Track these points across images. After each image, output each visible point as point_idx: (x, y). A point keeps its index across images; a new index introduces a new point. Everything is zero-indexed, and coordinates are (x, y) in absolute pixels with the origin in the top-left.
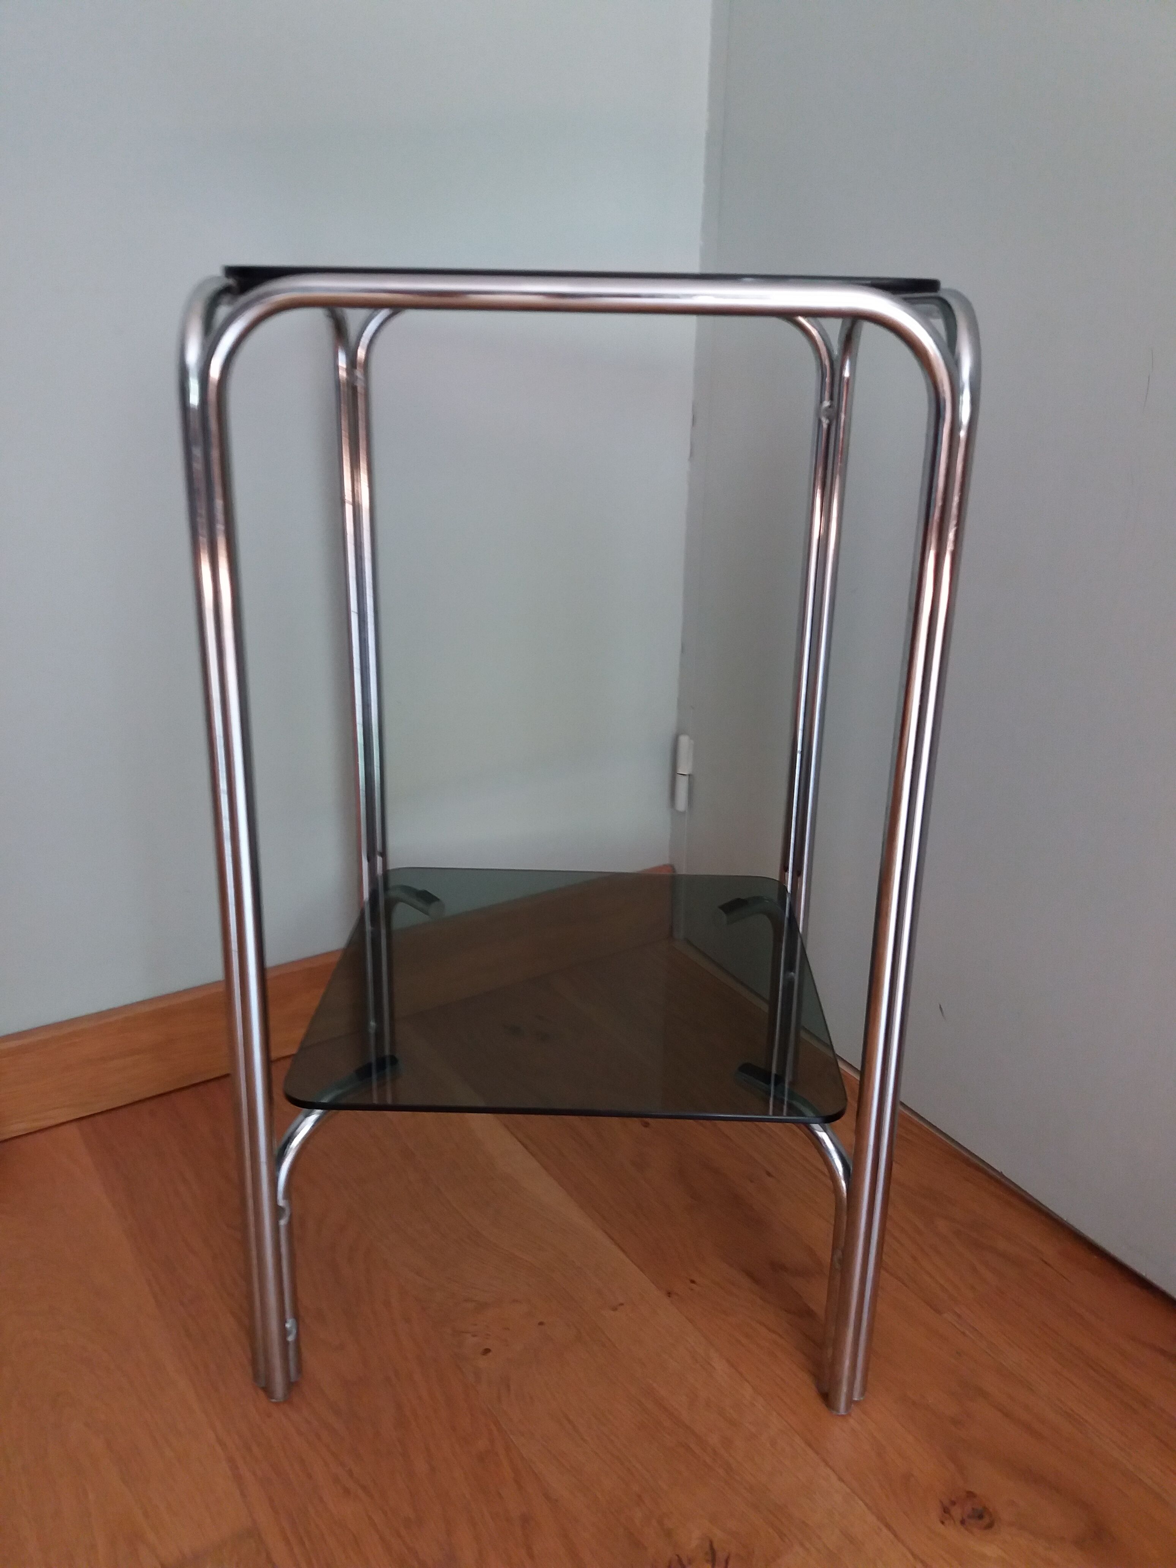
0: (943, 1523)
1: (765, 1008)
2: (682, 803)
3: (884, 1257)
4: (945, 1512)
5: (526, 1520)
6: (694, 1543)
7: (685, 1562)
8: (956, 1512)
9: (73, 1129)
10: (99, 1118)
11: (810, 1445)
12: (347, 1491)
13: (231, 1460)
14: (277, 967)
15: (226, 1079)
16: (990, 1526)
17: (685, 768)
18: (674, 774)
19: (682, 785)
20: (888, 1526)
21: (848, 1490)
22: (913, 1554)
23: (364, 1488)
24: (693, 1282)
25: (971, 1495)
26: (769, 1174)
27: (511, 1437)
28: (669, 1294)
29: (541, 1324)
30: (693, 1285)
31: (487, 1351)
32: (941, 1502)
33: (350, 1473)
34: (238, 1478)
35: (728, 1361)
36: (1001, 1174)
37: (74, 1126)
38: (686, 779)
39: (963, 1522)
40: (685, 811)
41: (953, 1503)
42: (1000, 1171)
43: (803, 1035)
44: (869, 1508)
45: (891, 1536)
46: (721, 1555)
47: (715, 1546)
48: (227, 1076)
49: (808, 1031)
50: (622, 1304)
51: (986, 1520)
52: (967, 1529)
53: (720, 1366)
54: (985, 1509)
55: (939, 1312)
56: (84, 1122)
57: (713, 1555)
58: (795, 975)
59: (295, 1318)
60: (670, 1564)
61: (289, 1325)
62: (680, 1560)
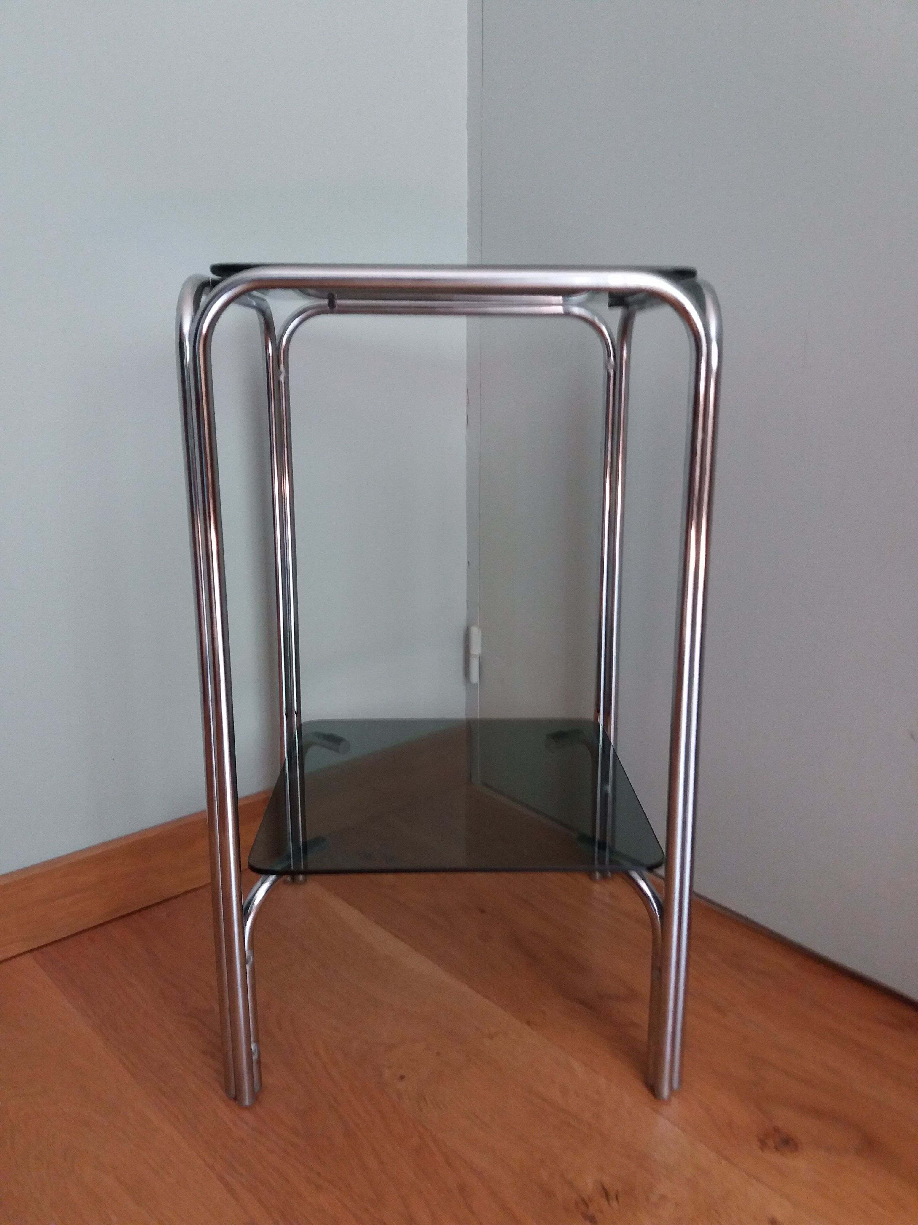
0: (761, 1150)
2: (474, 678)
4: (762, 1142)
5: (462, 1188)
6: (590, 1187)
7: (587, 1201)
8: (771, 1143)
9: (28, 958)
10: (49, 947)
12: (319, 1187)
13: (221, 1179)
16: (795, 1149)
17: (476, 649)
19: (474, 663)
20: (726, 1158)
21: (691, 1138)
23: (331, 1183)
24: (544, 1013)
25: (776, 1130)
27: (437, 1134)
28: (529, 1023)
29: (438, 1054)
30: (545, 1015)
32: (758, 1137)
33: (319, 1174)
37: (28, 956)
38: (478, 657)
39: (776, 1148)
40: (477, 684)
41: (767, 1136)
44: (709, 1147)
46: (612, 1194)
47: (606, 1187)
50: (496, 1034)
51: (792, 1145)
52: (780, 1152)
54: (789, 1138)
56: (35, 952)
57: (606, 1194)
58: (609, 789)
59: (257, 1041)
60: (576, 1203)
61: (253, 1047)
62: (583, 1200)
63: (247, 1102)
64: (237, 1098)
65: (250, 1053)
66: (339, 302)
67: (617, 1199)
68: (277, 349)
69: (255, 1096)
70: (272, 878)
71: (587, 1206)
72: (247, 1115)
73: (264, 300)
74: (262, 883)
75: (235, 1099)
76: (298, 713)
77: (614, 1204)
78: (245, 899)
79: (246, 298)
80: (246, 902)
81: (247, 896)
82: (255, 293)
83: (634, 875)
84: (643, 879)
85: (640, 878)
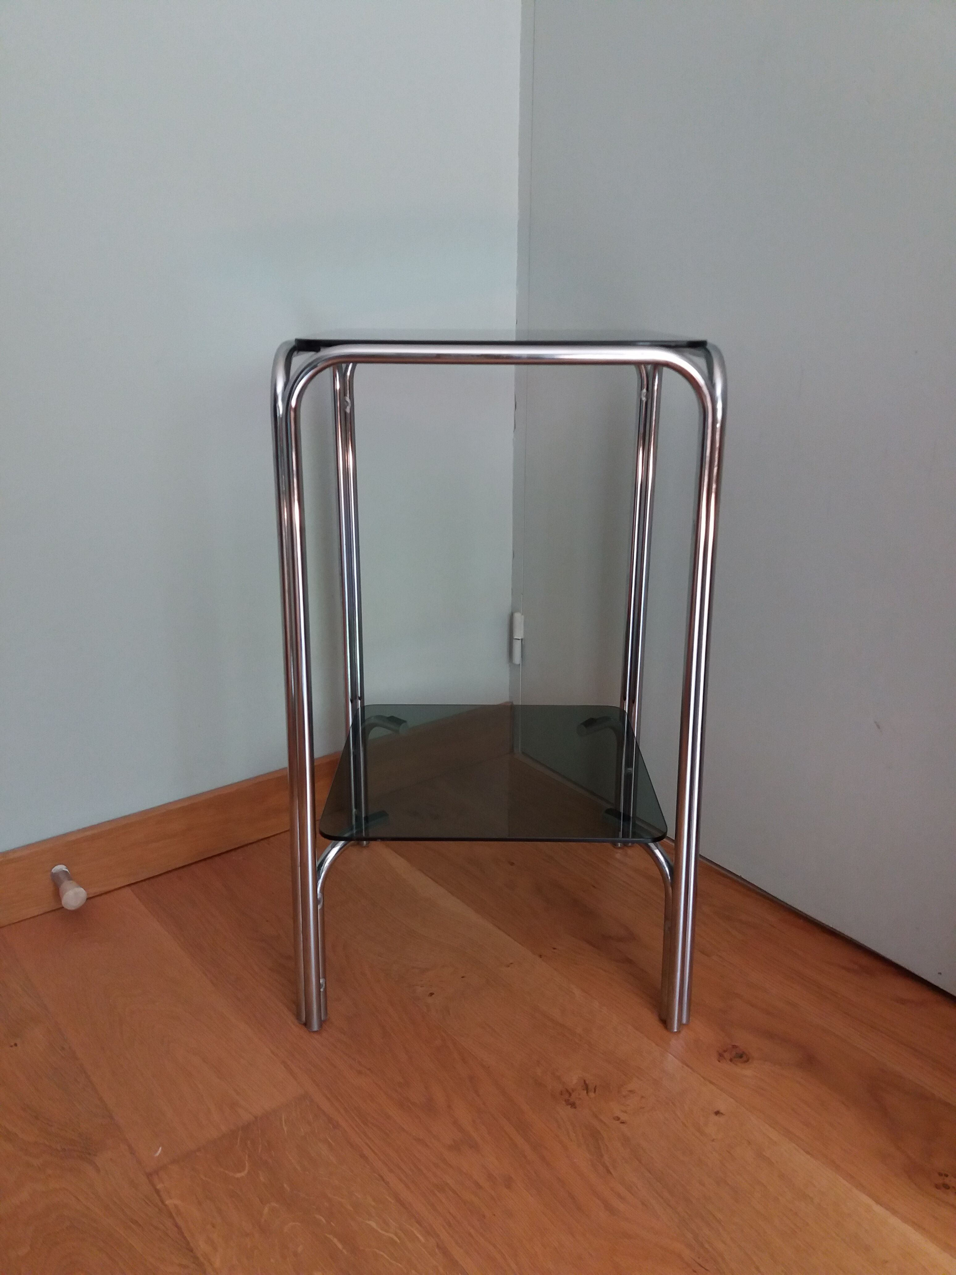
0: (719, 1061)
2: (517, 659)
4: (720, 1056)
5: (471, 1078)
6: (575, 1081)
7: (571, 1091)
8: (727, 1055)
10: (144, 883)
12: (359, 1072)
16: (748, 1061)
17: (519, 634)
18: (511, 639)
19: (517, 646)
20: (688, 1066)
22: (703, 1078)
23: (369, 1069)
24: (555, 949)
25: (734, 1047)
27: (455, 1037)
28: (540, 956)
29: (463, 977)
31: (432, 994)
32: (718, 1051)
33: (359, 1063)
34: (290, 1070)
35: (581, 989)
37: (127, 889)
38: (520, 641)
39: (731, 1060)
40: (520, 665)
41: (725, 1051)
45: (690, 1070)
46: (591, 1087)
47: (587, 1082)
50: (511, 964)
51: (745, 1058)
52: (733, 1063)
53: (577, 992)
54: (743, 1052)
56: (135, 886)
57: (586, 1087)
59: (325, 977)
60: (561, 1093)
61: (321, 981)
62: (567, 1091)
63: (315, 1027)
64: (307, 1024)
65: (319, 986)
67: (595, 1091)
69: (321, 1023)
70: (341, 843)
71: (570, 1094)
72: (315, 1039)
74: (333, 847)
75: (305, 1024)
76: (362, 698)
77: (592, 1095)
78: (319, 859)
80: (320, 861)
83: (652, 845)
84: (658, 848)
85: (656, 848)
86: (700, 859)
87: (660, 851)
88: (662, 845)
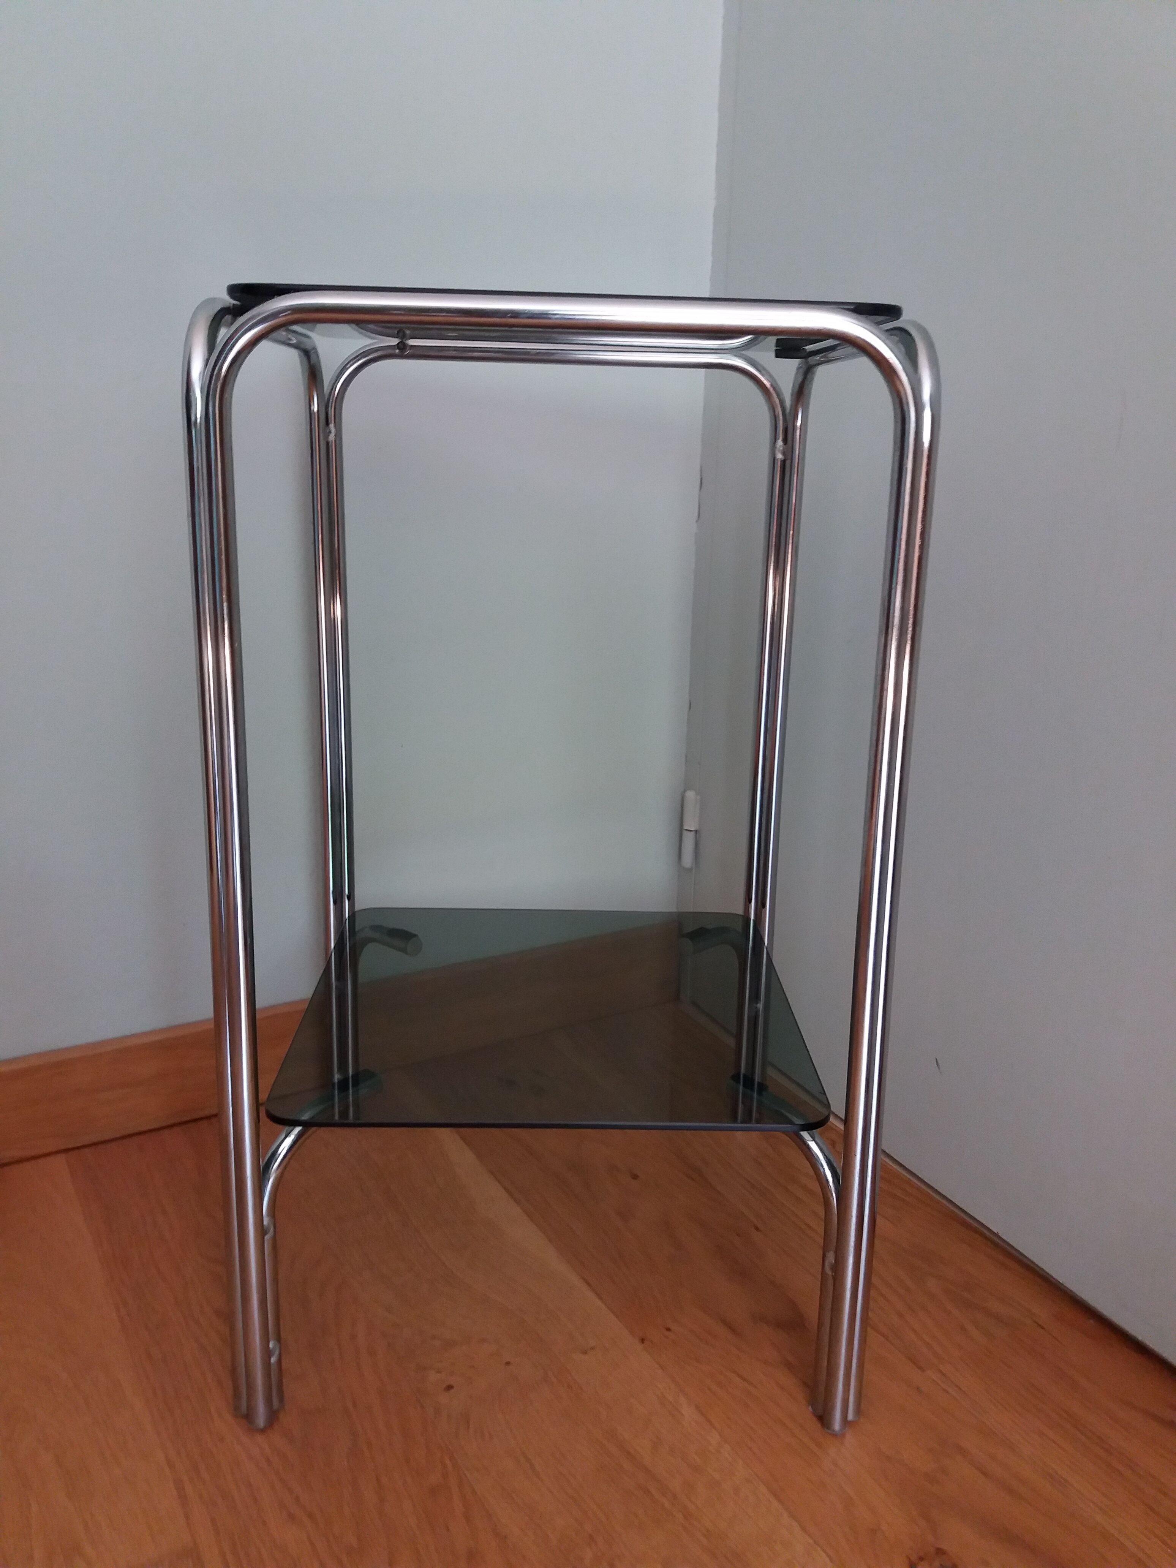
1: (731, 1042)
2: (689, 860)
3: (870, 1314)
5: (471, 1554)
9: (60, 1159)
11: (775, 1496)
12: (292, 1517)
13: (178, 1481)
14: (265, 1009)
15: (216, 1117)
17: (691, 824)
18: (681, 832)
19: (689, 840)
21: (811, 1541)
23: (310, 1516)
24: (668, 1330)
25: (940, 1552)
26: (757, 1229)
27: (466, 1472)
28: (643, 1341)
29: (508, 1363)
30: (667, 1333)
31: (450, 1387)
32: (908, 1558)
34: (183, 1498)
35: (697, 1407)
36: (997, 1235)
37: (61, 1157)
38: (693, 834)
40: (692, 867)
41: (921, 1559)
42: (996, 1232)
43: (771, 1072)
44: (831, 1560)
48: (216, 1116)
49: (775, 1067)
50: (593, 1348)
53: (688, 1413)
55: (922, 1369)
56: (71, 1153)
58: (760, 1006)
59: (277, 1336)
61: (272, 1345)
63: (261, 1419)
64: (248, 1417)
65: (267, 1354)
66: (412, 342)
68: (325, 405)
69: (273, 1416)
72: (259, 1438)
73: (308, 337)
74: (286, 1136)
76: (351, 898)
78: (264, 1157)
79: (282, 334)
81: (266, 1154)
82: (295, 327)
83: (805, 1134)
84: (814, 1140)
85: (811, 1139)
86: (882, 1157)
87: (817, 1143)
88: (821, 1134)
